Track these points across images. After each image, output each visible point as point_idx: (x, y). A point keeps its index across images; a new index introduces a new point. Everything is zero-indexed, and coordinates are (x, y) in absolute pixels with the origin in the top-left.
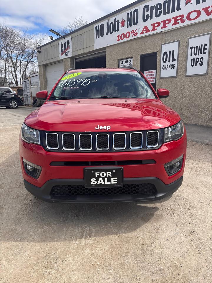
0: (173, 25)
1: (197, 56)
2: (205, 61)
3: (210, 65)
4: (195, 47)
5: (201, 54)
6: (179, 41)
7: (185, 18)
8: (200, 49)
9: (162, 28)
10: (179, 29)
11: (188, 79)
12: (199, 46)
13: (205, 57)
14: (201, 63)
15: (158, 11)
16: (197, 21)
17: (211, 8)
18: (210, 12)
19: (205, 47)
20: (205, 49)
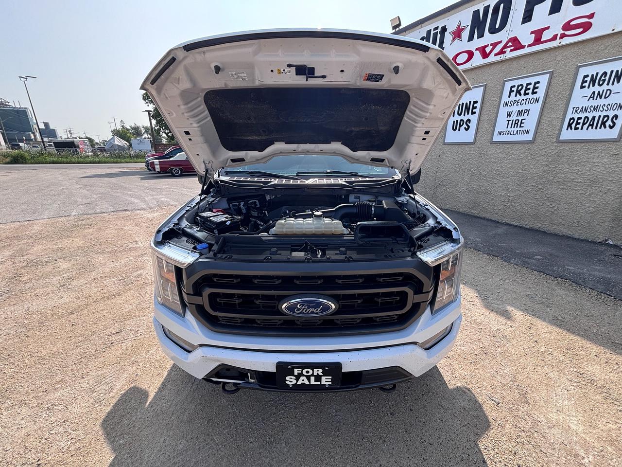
1: (462, 117)
2: (473, 125)
3: (479, 130)
4: (459, 105)
5: (468, 114)
8: (468, 108)
11: (447, 148)
12: (467, 103)
13: (474, 119)
14: (467, 127)
16: (468, 66)
17: (492, 47)
18: (488, 53)
19: (475, 105)
20: (474, 108)
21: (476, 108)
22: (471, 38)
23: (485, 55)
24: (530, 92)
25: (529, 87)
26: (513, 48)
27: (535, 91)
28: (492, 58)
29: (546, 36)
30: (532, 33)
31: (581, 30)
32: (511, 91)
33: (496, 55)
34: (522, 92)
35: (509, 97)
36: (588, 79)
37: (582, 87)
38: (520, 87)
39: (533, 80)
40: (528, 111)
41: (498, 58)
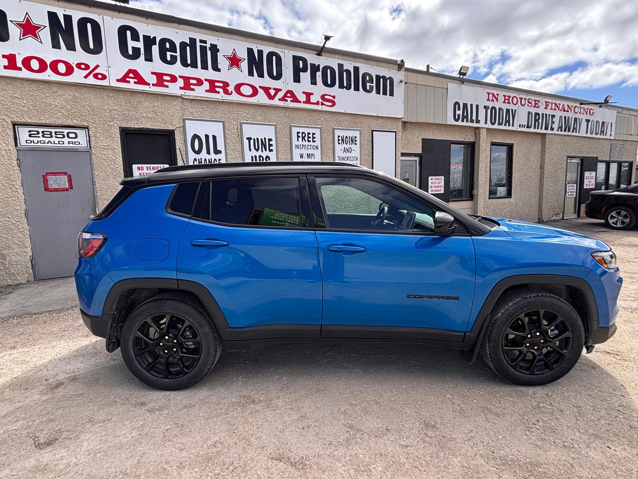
0: (206, 91)
1: (259, 153)
4: (254, 139)
5: (266, 150)
6: (223, 122)
7: (231, 88)
8: (264, 144)
9: (181, 88)
10: (219, 102)
12: (261, 139)
13: (272, 155)
15: (169, 54)
16: (253, 100)
17: (274, 91)
18: (272, 95)
19: (271, 143)
20: (270, 145)
21: (272, 145)
22: (251, 73)
23: (271, 97)
24: (311, 139)
25: (309, 136)
26: (292, 99)
27: (314, 140)
28: (276, 102)
29: (313, 99)
30: (303, 93)
31: (330, 104)
32: (298, 137)
33: (280, 100)
34: (306, 138)
35: (298, 141)
36: (340, 138)
37: (339, 143)
38: (304, 135)
39: (311, 131)
40: (313, 155)
41: (282, 103)
